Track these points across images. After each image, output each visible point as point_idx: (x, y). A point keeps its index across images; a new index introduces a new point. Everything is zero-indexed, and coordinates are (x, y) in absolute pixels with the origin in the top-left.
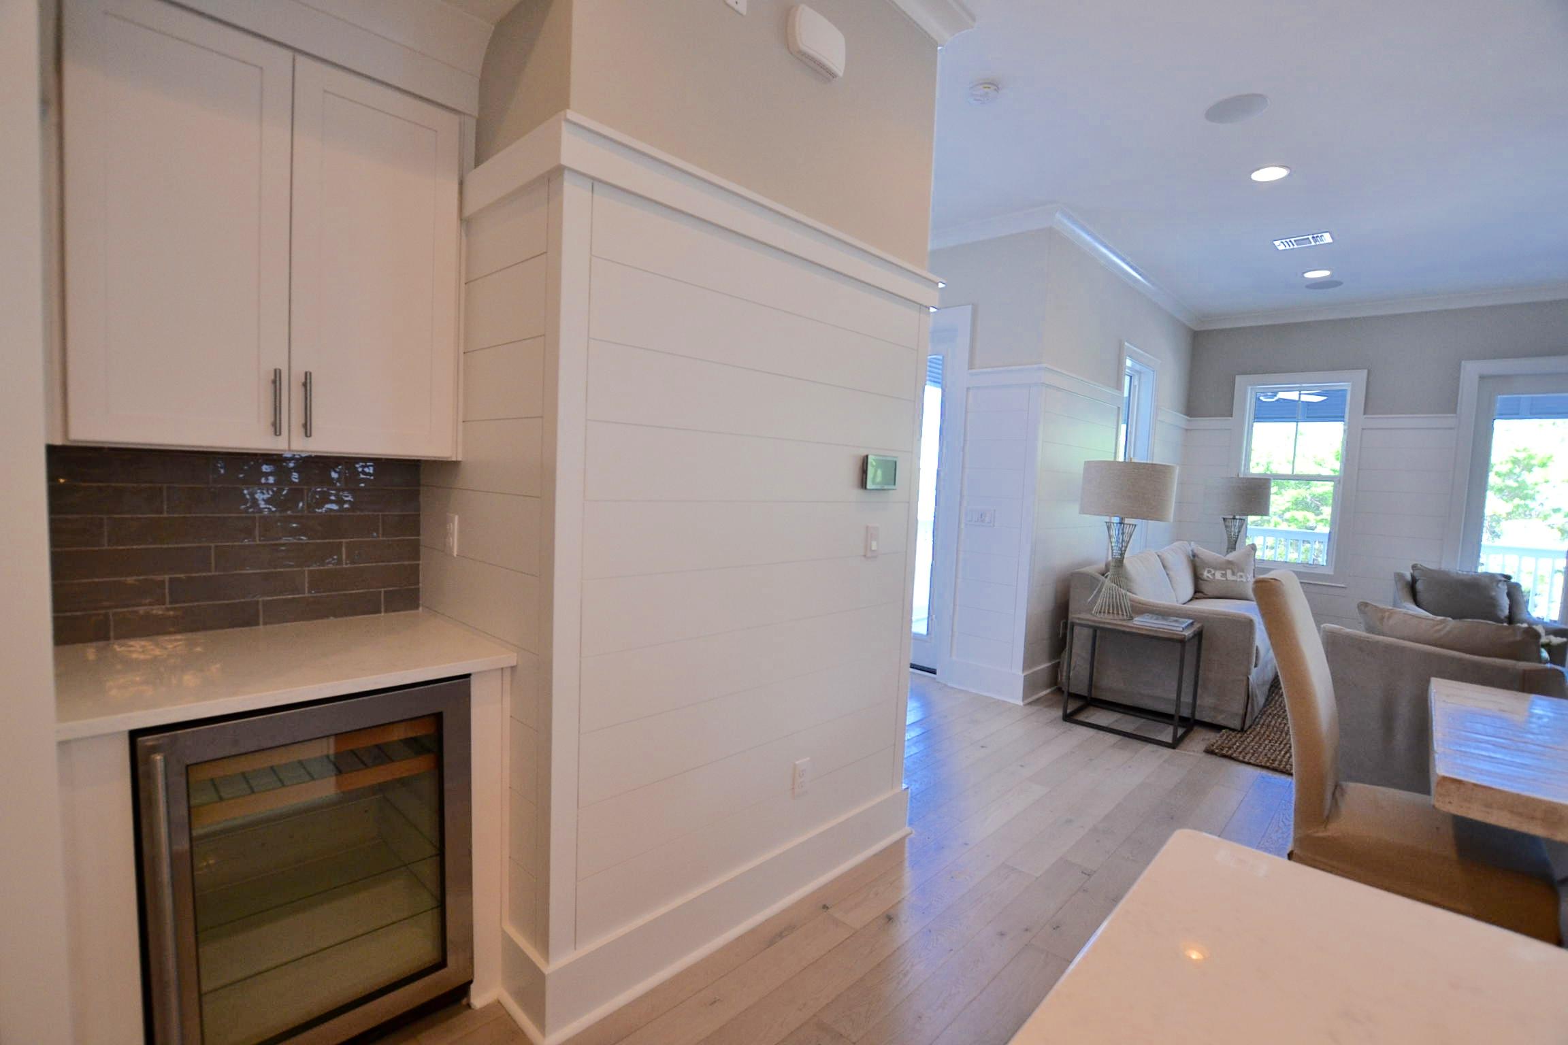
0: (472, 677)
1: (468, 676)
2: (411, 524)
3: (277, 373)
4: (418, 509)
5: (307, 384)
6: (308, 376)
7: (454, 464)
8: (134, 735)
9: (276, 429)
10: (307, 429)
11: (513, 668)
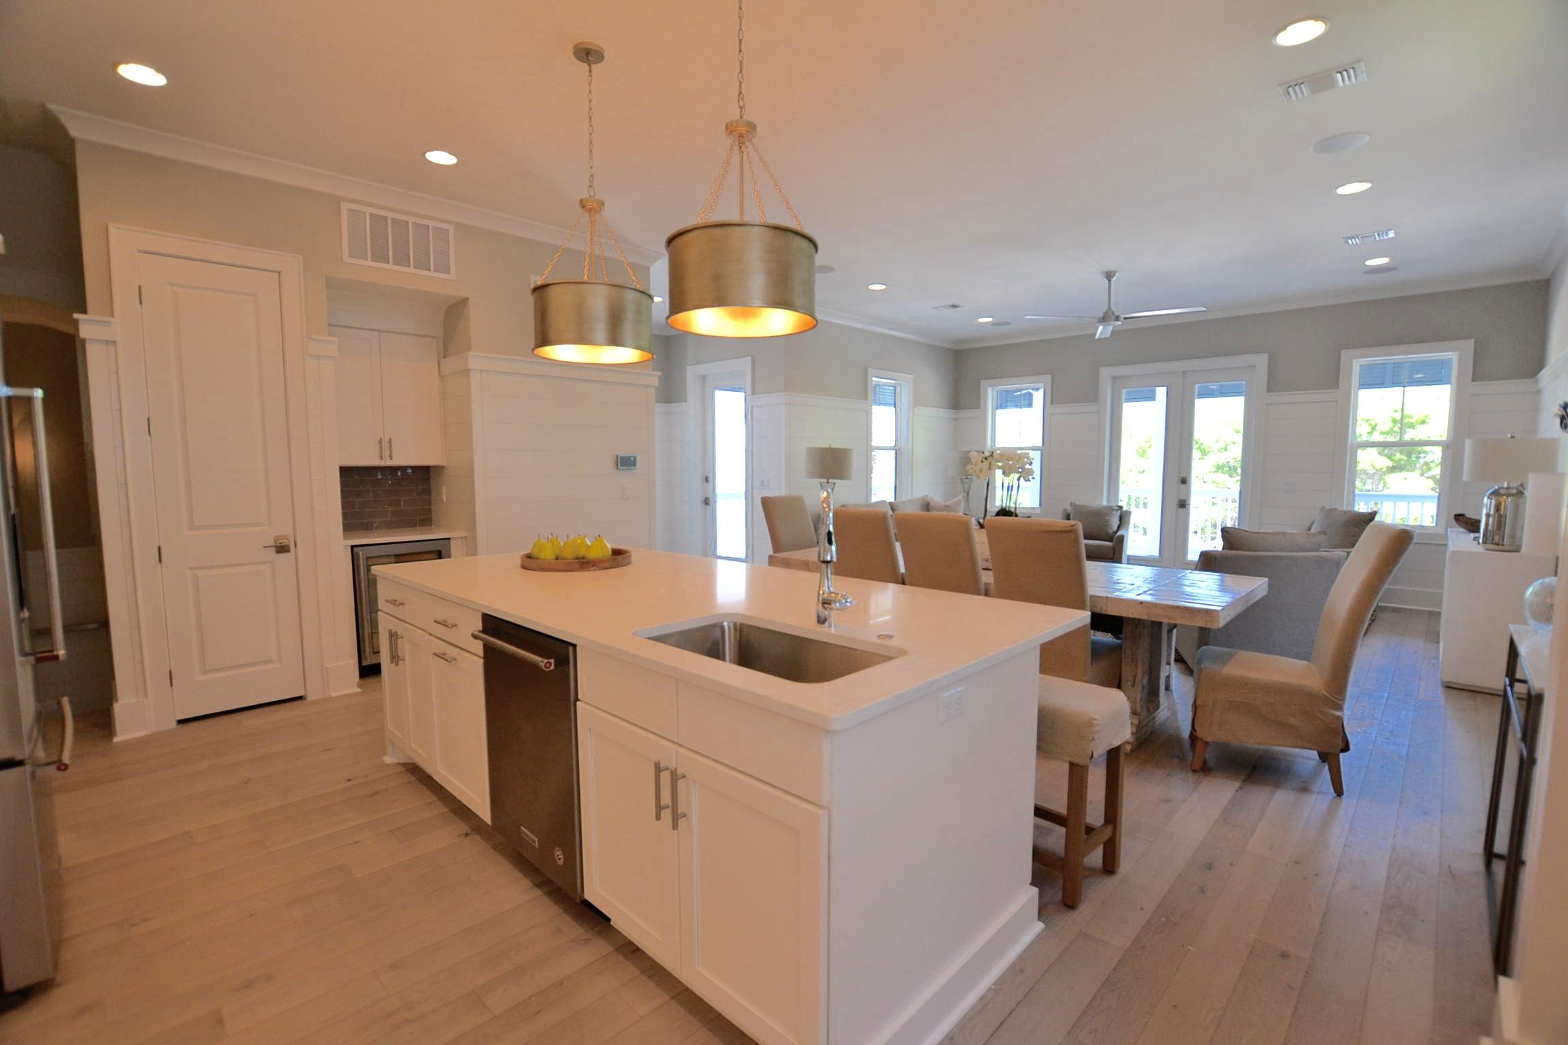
0: (451, 540)
1: (449, 539)
2: (427, 491)
3: (381, 439)
4: (430, 485)
5: (390, 442)
6: (390, 439)
7: (443, 467)
8: (353, 547)
9: (381, 457)
10: (391, 456)
11: (465, 537)
